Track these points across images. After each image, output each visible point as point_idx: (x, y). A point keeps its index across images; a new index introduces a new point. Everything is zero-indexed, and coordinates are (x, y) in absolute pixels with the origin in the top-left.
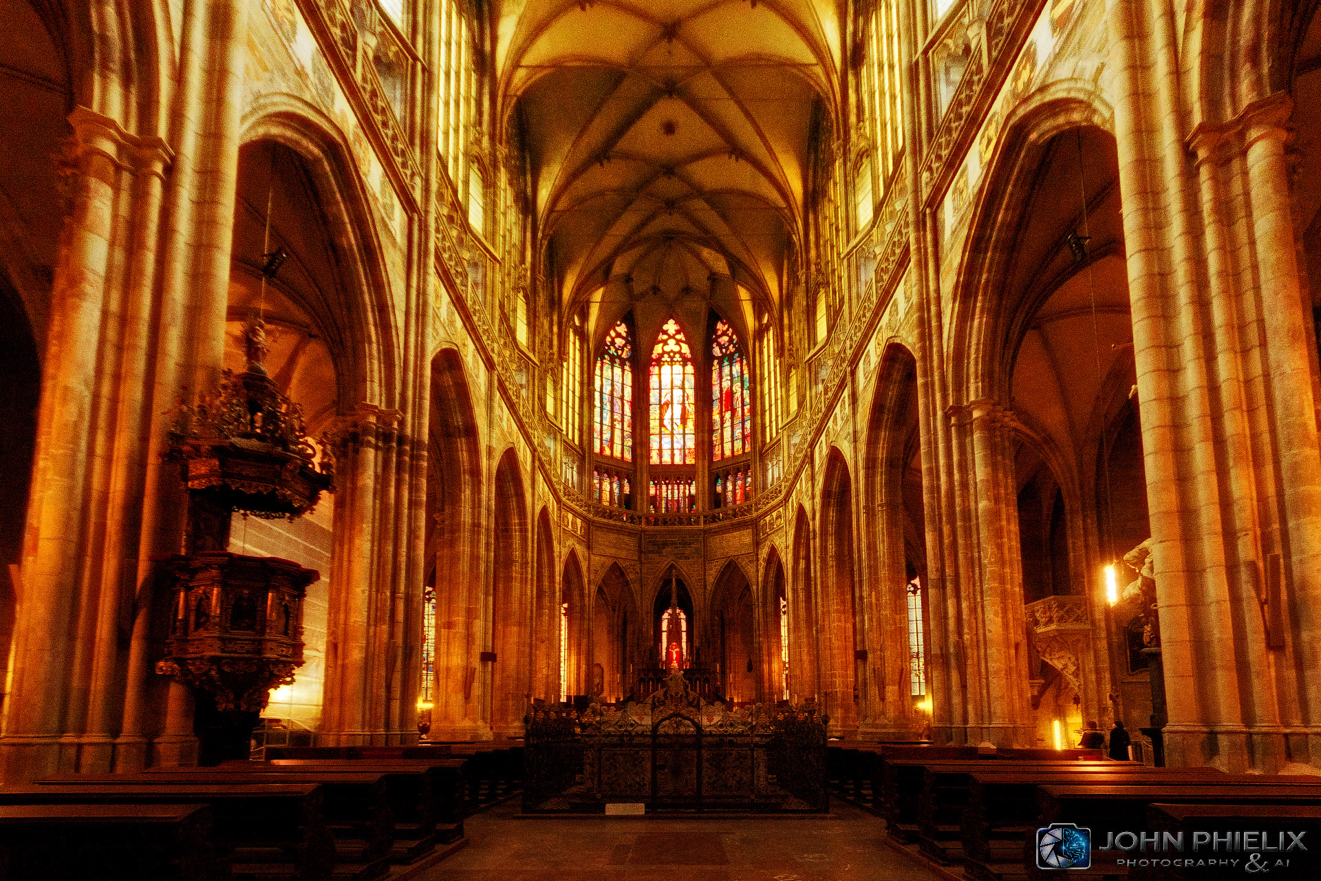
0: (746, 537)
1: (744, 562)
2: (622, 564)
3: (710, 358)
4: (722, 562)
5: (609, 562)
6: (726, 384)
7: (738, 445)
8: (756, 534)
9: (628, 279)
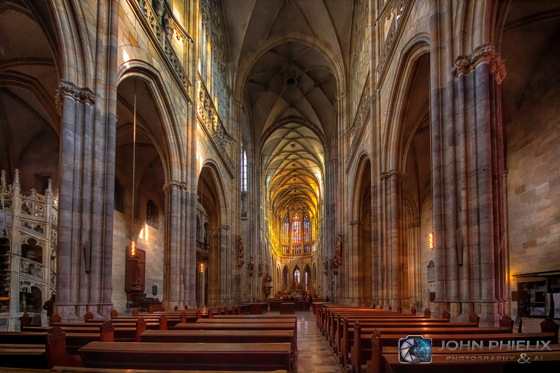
0: (310, 259)
1: (309, 265)
2: (287, 265)
3: (304, 220)
4: (306, 264)
5: (285, 265)
6: (307, 226)
7: (309, 240)
8: (312, 259)
9: (288, 208)
